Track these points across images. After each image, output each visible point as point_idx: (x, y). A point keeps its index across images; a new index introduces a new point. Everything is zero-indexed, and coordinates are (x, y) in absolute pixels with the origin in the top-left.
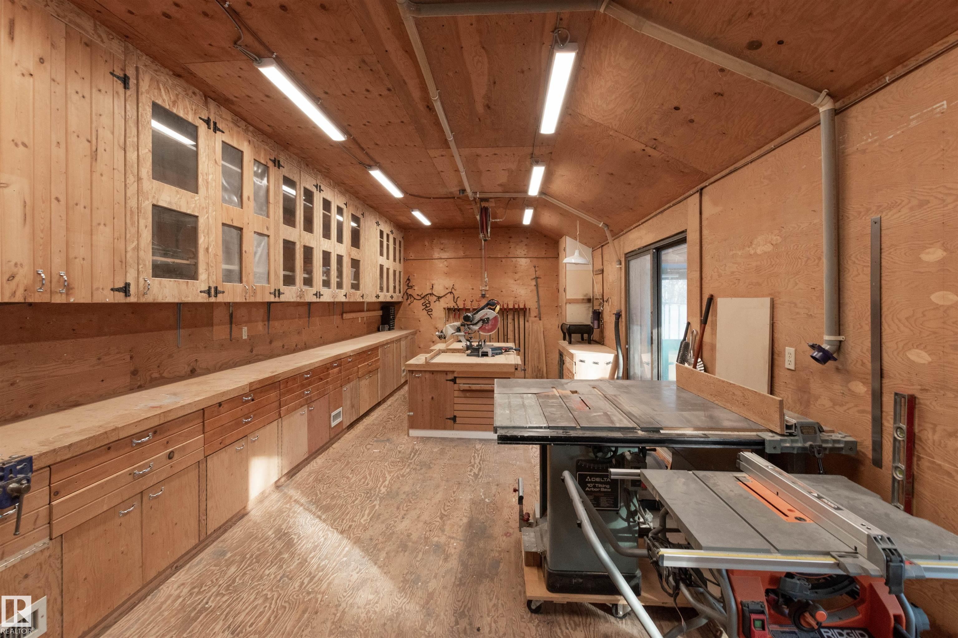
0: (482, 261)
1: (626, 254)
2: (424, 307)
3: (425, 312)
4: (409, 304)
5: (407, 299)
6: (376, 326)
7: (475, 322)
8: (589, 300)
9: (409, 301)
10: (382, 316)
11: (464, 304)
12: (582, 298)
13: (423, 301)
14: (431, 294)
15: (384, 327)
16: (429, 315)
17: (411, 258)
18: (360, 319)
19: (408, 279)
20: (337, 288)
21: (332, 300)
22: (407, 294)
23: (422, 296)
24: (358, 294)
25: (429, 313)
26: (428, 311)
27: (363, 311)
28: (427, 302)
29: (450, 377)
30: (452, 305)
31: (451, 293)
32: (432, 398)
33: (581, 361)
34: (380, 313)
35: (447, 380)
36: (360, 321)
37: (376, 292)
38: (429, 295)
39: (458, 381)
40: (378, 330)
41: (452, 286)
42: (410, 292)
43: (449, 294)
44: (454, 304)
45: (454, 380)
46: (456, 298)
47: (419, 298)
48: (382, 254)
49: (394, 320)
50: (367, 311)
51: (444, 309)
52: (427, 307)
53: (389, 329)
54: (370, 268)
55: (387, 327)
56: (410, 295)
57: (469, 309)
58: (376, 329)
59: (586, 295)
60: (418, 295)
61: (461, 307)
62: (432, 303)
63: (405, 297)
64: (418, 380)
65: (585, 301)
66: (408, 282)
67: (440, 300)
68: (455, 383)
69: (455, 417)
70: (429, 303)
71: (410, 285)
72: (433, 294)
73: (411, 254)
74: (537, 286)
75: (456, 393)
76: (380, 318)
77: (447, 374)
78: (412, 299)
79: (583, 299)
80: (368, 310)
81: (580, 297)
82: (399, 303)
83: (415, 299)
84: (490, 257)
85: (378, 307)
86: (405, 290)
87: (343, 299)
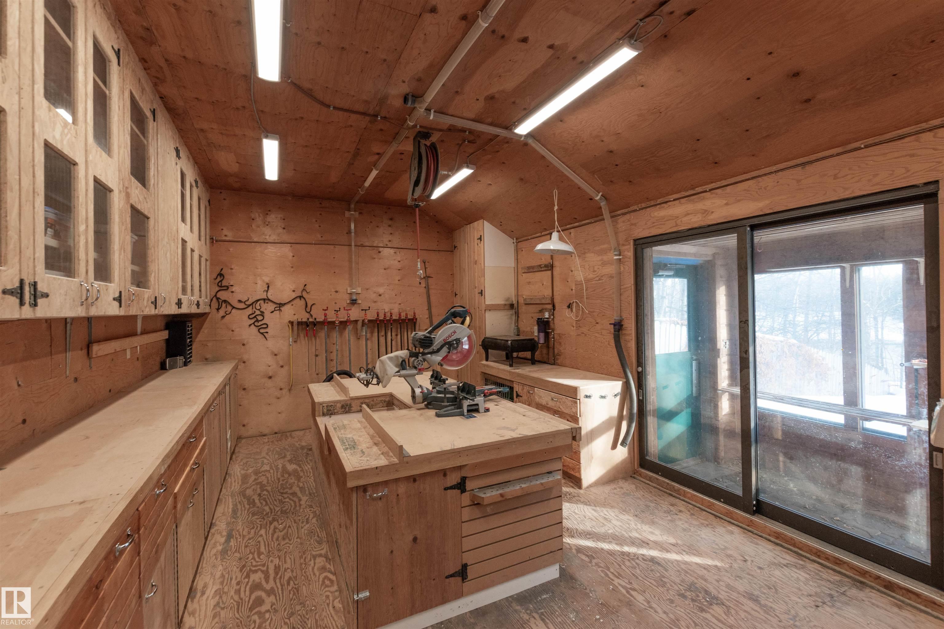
0: (350, 251)
1: (635, 240)
2: (253, 321)
3: (254, 329)
4: (223, 317)
5: (218, 309)
6: (158, 360)
7: (435, 347)
8: (512, 306)
9: (222, 312)
10: (167, 341)
11: (325, 315)
12: (503, 303)
13: (249, 311)
14: (264, 300)
15: (176, 362)
16: (262, 333)
17: (224, 238)
18: (128, 352)
19: (221, 275)
20: (96, 279)
21: (80, 312)
22: (218, 299)
23: (248, 303)
24: (146, 296)
25: (262, 331)
26: (259, 328)
27: (134, 334)
28: (258, 312)
29: (453, 479)
30: (304, 317)
31: (301, 297)
32: (415, 539)
33: (587, 397)
34: (165, 335)
35: (446, 489)
36: (128, 356)
37: (177, 294)
38: (262, 302)
39: (469, 485)
40: (163, 367)
41: (302, 287)
42: (223, 295)
43: (298, 299)
44: (307, 315)
45: (461, 486)
46: (309, 306)
47: (242, 306)
48: (183, 220)
49: (191, 345)
50: (142, 333)
51: (292, 323)
52: (257, 321)
53: (185, 364)
54: (166, 240)
55: (180, 360)
56: (225, 301)
57: (333, 323)
58: (158, 366)
59: (508, 299)
60: (240, 301)
61: (321, 318)
62: (267, 314)
63: (215, 304)
64: (380, 504)
65: (507, 307)
66: (219, 279)
67: (282, 309)
68: (463, 491)
69: (465, 567)
70: (262, 314)
71: (224, 283)
72: (269, 300)
73: (225, 232)
74: (427, 288)
75: (466, 514)
76: (164, 345)
77: (445, 475)
78: (229, 308)
79: (505, 305)
80: (144, 332)
81: (501, 301)
82: (203, 316)
83: (234, 308)
84: (362, 246)
85: (161, 324)
86: (214, 294)
87: (113, 310)
